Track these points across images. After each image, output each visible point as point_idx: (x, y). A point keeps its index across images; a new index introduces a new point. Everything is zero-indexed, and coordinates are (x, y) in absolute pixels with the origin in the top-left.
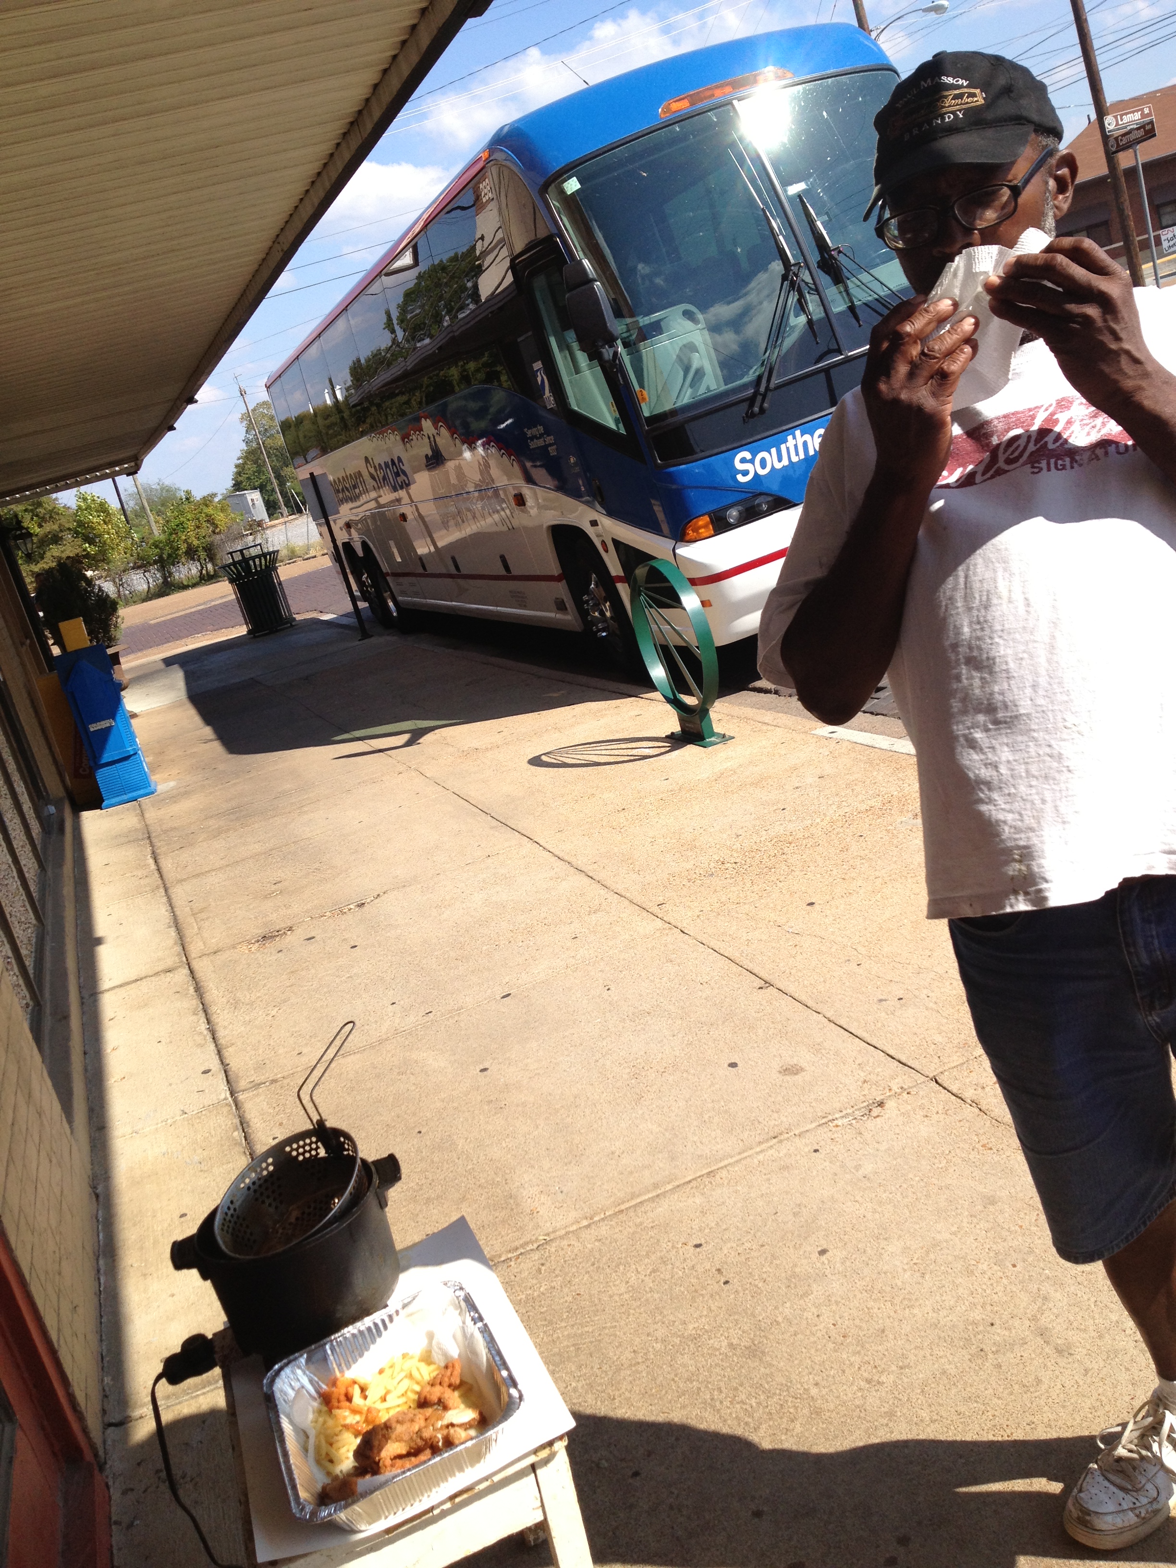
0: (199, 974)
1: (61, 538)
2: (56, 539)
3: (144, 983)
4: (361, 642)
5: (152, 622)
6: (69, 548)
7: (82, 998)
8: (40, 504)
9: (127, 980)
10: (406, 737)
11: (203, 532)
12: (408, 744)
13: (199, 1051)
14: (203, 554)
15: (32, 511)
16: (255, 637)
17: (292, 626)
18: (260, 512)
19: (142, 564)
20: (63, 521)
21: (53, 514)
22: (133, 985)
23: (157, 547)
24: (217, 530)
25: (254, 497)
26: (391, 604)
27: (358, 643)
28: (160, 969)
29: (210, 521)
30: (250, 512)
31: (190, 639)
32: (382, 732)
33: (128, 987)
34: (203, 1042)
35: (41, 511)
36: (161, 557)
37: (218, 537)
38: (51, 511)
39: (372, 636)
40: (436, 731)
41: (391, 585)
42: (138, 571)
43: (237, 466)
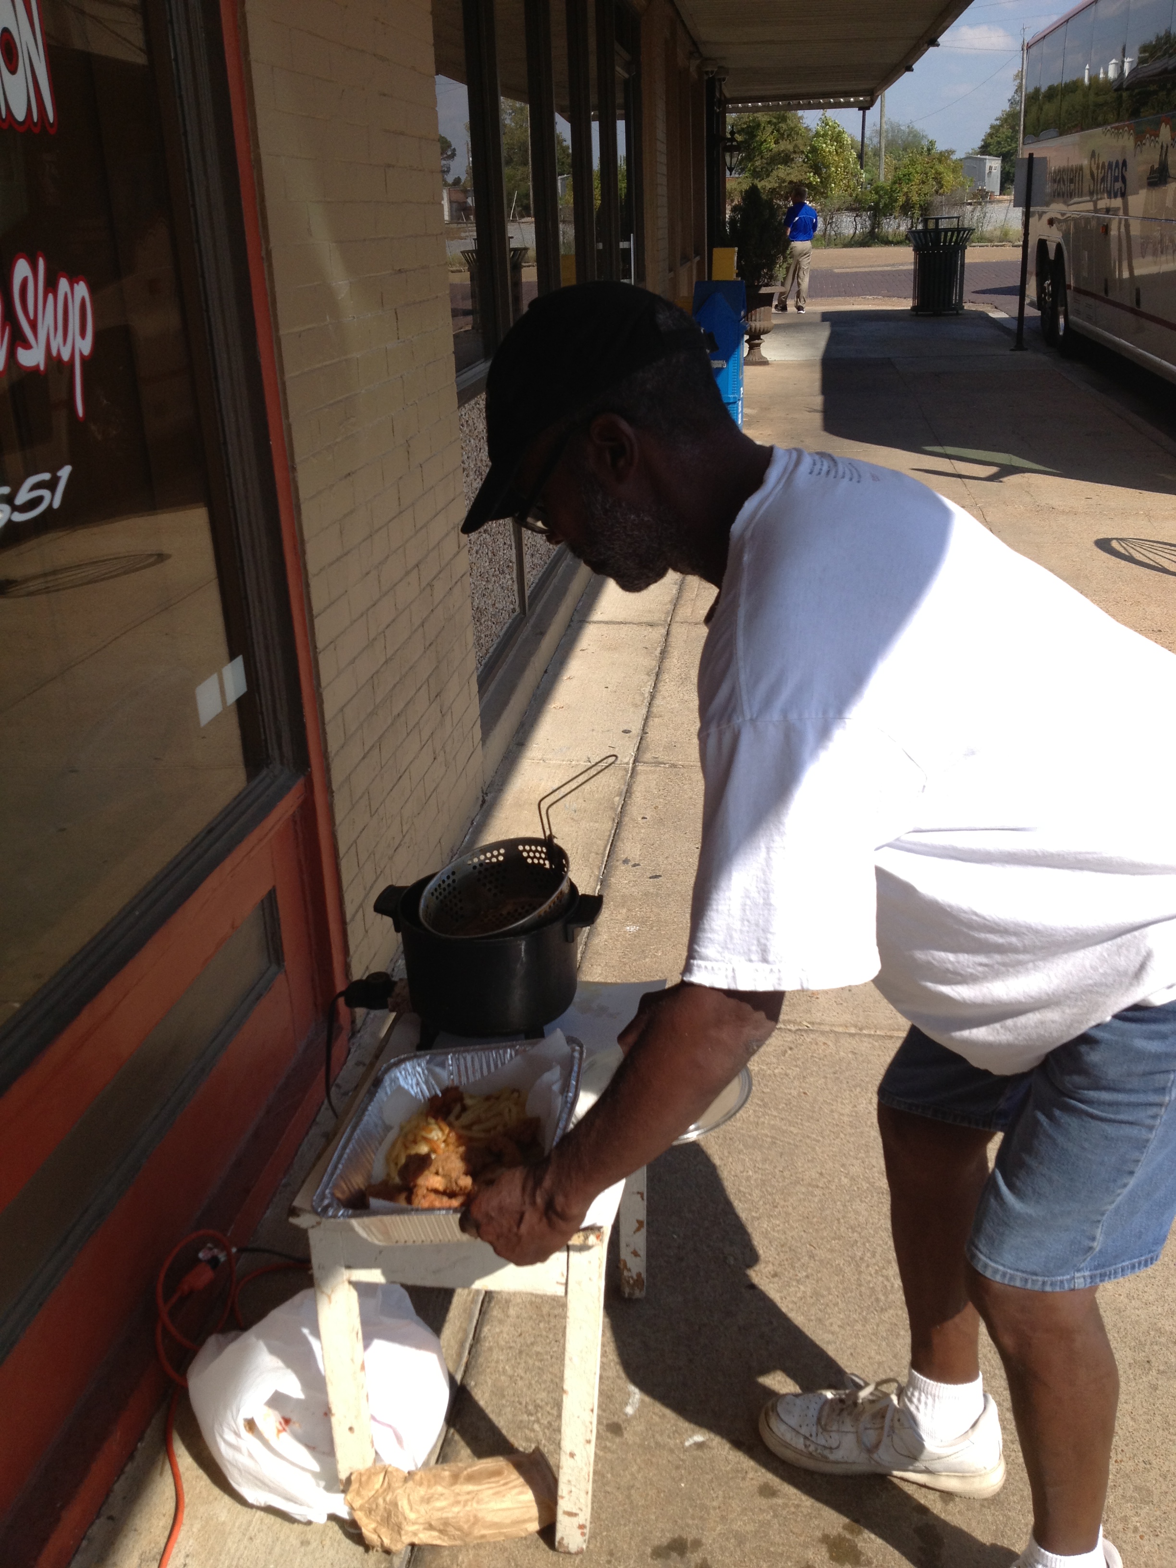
0: (672, 639)
1: (793, 160)
2: (786, 159)
3: (625, 628)
4: (1013, 353)
5: (836, 271)
6: (795, 173)
7: (571, 620)
8: (784, 119)
9: (614, 620)
10: (993, 470)
11: (925, 189)
12: (991, 478)
13: (632, 710)
14: (917, 212)
15: (775, 124)
16: (917, 315)
17: (957, 314)
18: (993, 183)
19: (856, 207)
20: (800, 142)
21: (792, 133)
22: (616, 626)
23: (877, 193)
24: (941, 191)
25: (994, 165)
26: (1062, 321)
27: (1008, 352)
28: (645, 620)
29: (938, 179)
30: (984, 180)
31: (860, 299)
32: (973, 457)
33: (611, 626)
34: (639, 703)
35: (783, 126)
36: (877, 204)
37: (939, 198)
38: (792, 129)
39: (1026, 349)
40: (1027, 475)
41: (1069, 300)
42: (851, 214)
43: (992, 127)
